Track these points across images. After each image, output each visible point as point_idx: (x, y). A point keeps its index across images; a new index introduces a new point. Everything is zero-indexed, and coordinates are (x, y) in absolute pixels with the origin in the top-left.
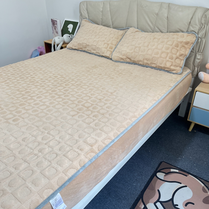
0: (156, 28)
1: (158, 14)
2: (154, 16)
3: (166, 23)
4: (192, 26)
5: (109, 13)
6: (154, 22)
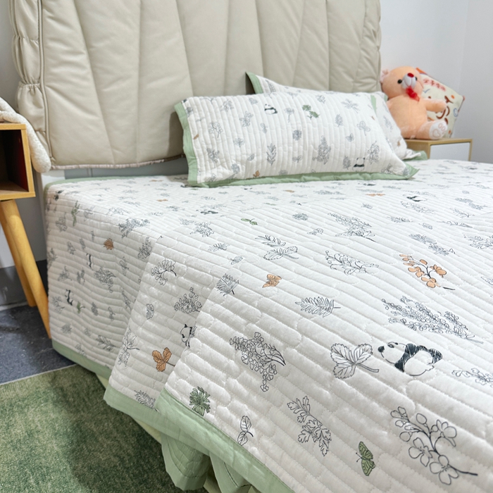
6: (301, 18)
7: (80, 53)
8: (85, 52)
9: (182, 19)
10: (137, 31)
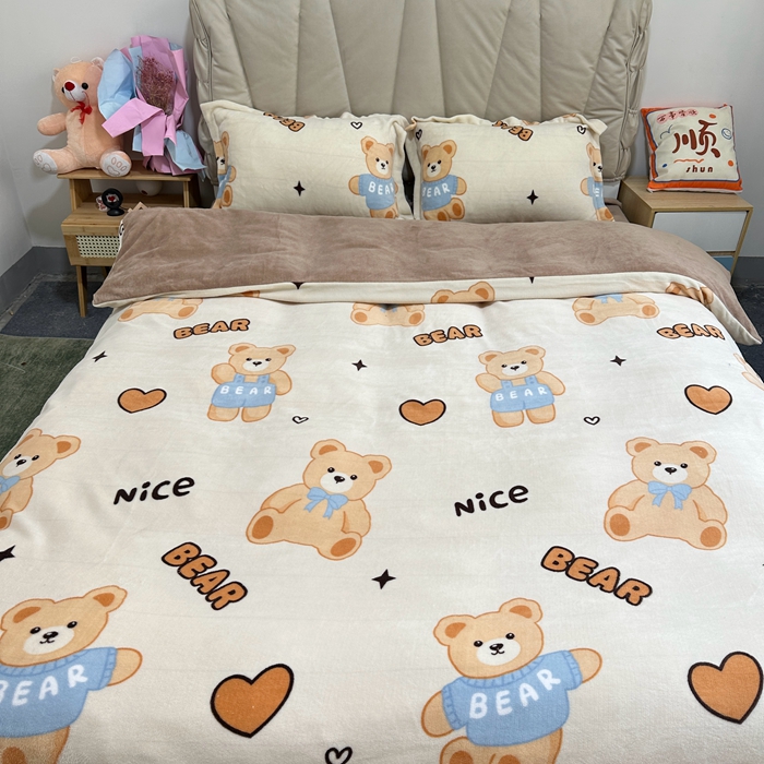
0: (508, 56)
1: (510, 11)
2: (499, 17)
3: (539, 38)
5: (331, 21)
6: (498, 40)
7: (242, 92)
8: (246, 90)
9: (343, 54)
10: (294, 69)
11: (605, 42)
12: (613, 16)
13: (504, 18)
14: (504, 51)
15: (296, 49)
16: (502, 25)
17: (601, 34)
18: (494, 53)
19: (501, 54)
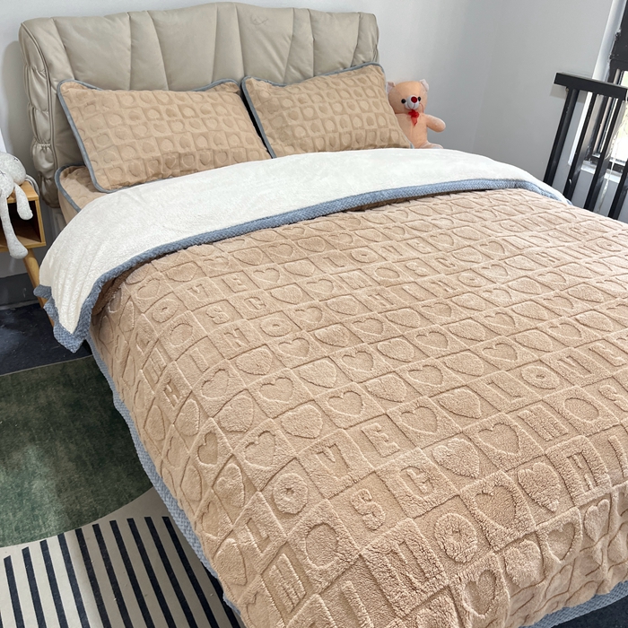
0: (293, 70)
1: (293, 36)
3: (312, 55)
4: (361, 53)
6: (286, 57)
11: (355, 56)
12: (359, 37)
13: (290, 42)
14: (291, 67)
15: (129, 74)
16: (288, 46)
17: (353, 51)
18: (283, 68)
19: (287, 69)
